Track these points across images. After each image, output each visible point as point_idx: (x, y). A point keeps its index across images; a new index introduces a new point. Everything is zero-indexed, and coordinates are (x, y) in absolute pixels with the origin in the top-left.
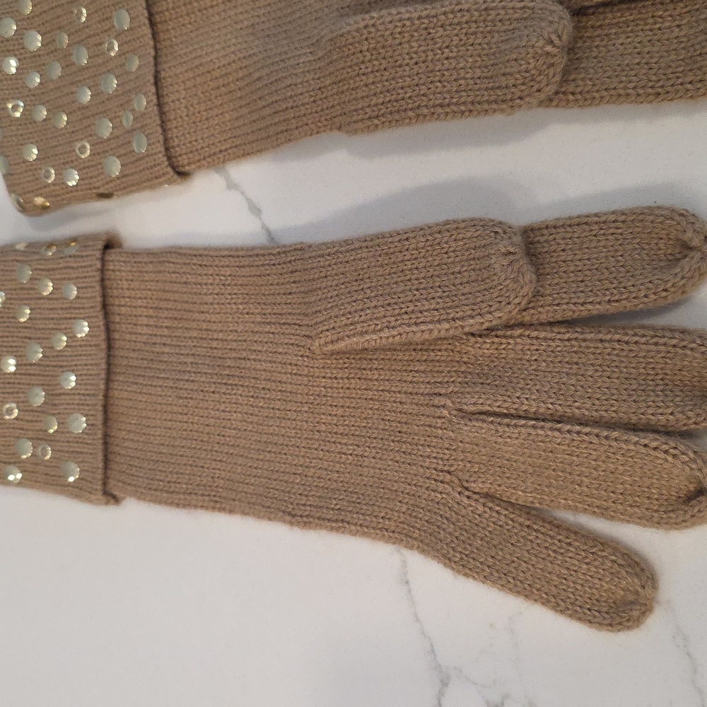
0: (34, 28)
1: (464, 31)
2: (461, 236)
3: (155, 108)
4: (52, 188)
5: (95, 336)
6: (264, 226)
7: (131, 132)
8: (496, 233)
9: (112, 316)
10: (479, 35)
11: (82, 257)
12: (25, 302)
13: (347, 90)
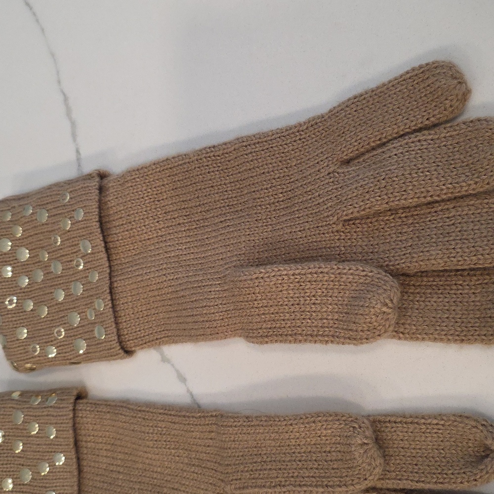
0: (24, 246)
1: (325, 286)
2: (329, 427)
3: (111, 310)
4: (38, 358)
5: (69, 465)
6: (188, 391)
7: (93, 323)
8: (354, 427)
9: (81, 449)
10: (335, 291)
11: (59, 408)
12: (19, 438)
13: (246, 315)
